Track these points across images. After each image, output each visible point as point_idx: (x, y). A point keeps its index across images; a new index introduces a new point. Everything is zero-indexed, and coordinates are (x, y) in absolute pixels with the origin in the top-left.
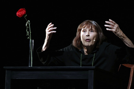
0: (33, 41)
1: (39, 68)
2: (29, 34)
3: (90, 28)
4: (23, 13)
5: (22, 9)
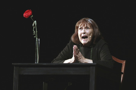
0: (39, 40)
1: (45, 64)
2: (36, 34)
3: (86, 26)
4: (30, 14)
5: (29, 10)
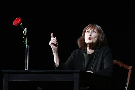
5: (18, 18)
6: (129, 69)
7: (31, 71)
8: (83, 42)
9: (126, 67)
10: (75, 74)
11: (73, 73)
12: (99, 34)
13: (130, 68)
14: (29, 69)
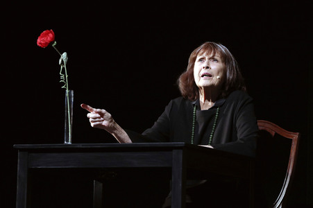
6: (292, 140)
7: (78, 147)
8: (191, 82)
9: (285, 134)
10: (174, 152)
11: (170, 149)
12: (225, 64)
13: (295, 137)
14: (72, 141)
